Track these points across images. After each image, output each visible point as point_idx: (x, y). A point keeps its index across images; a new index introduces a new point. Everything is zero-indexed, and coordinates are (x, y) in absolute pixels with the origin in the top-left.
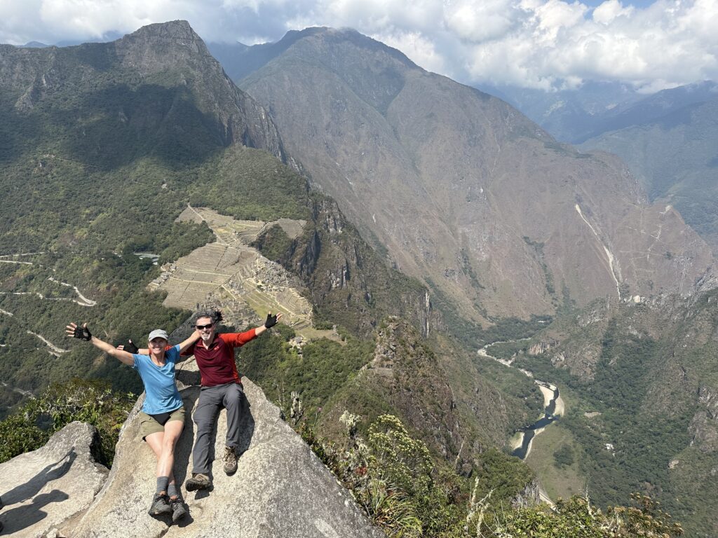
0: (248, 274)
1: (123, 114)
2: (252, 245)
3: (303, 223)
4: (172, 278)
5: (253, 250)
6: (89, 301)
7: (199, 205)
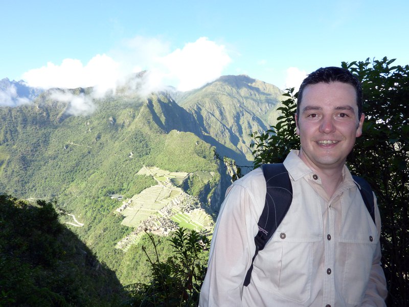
0: (175, 203)
1: (112, 119)
2: (179, 187)
3: (212, 173)
4: (128, 208)
5: (180, 189)
6: (80, 224)
7: (150, 165)
